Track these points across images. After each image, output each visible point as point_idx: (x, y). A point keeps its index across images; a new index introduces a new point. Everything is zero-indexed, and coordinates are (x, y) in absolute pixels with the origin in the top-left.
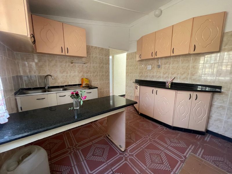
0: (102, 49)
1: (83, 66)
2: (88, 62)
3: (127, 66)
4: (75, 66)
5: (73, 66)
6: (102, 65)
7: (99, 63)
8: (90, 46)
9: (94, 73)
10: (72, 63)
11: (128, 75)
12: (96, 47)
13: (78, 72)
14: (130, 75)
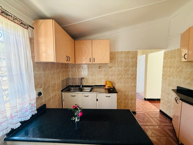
0: (129, 52)
1: (108, 70)
2: (113, 66)
3: (164, 67)
4: (102, 71)
5: (100, 71)
6: (127, 68)
7: (124, 66)
8: (115, 52)
9: (118, 75)
10: (100, 68)
11: (166, 78)
12: (122, 52)
13: (104, 75)
14: (168, 78)
